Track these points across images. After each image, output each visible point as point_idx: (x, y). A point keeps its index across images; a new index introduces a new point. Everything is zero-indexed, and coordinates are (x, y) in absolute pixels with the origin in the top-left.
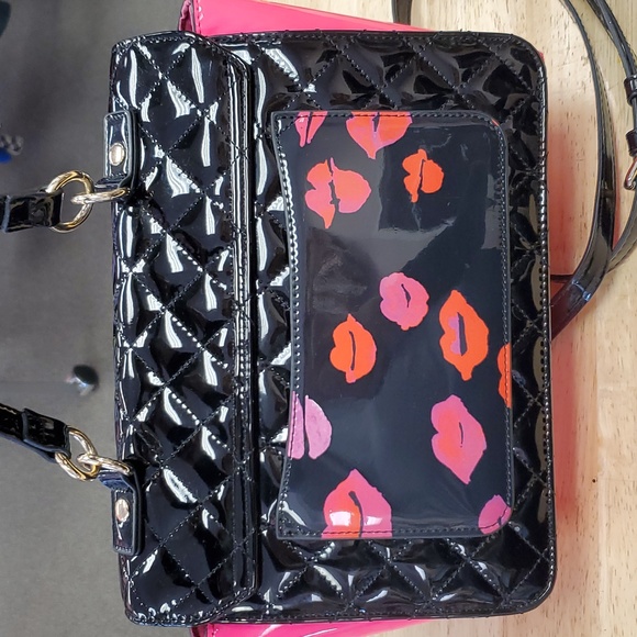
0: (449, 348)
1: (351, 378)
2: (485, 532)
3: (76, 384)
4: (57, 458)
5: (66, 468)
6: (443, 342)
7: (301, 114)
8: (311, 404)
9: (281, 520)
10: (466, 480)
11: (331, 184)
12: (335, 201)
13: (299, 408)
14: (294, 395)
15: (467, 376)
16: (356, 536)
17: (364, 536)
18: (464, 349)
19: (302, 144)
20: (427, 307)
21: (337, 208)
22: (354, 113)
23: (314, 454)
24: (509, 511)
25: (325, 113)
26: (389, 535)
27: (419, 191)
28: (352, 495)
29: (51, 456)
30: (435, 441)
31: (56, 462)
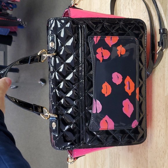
0: (127, 88)
1: (106, 96)
2: (133, 127)
3: (41, 83)
4: (41, 115)
5: (43, 117)
6: (125, 87)
7: (95, 37)
8: (98, 101)
9: (90, 126)
10: (130, 117)
11: (102, 53)
12: (103, 56)
13: (95, 102)
14: (94, 99)
15: (130, 94)
16: (107, 129)
17: (108, 129)
18: (129, 89)
19: (95, 44)
20: (122, 80)
21: (103, 58)
22: (106, 37)
23: (98, 112)
24: (138, 123)
25: (100, 37)
26: (114, 129)
27: (120, 54)
28: (106, 121)
29: (39, 114)
30: (123, 109)
31: (40, 116)
